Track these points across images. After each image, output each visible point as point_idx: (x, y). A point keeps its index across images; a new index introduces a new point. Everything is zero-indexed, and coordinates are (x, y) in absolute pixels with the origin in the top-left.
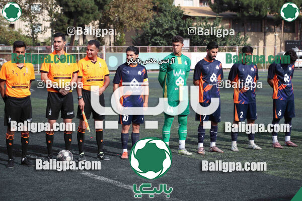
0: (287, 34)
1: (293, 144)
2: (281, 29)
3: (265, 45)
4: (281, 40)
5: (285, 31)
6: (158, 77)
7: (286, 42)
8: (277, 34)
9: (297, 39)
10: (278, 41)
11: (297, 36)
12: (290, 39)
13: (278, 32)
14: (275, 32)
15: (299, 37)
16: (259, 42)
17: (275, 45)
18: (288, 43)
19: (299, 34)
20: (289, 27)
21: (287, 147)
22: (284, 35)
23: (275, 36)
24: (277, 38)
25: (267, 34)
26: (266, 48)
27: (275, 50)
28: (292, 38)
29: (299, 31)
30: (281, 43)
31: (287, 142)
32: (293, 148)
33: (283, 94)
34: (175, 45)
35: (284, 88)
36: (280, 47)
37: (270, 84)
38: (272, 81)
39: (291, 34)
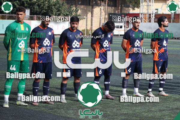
0: (110, 8)
1: (111, 97)
2: (105, 3)
3: (92, 16)
4: (105, 12)
5: (109, 5)
6: (3, 40)
7: (109, 14)
8: (102, 8)
9: (118, 12)
10: (103, 13)
11: (118, 10)
12: (112, 12)
13: (103, 6)
14: (100, 6)
15: (119, 11)
16: (88, 13)
17: (101, 16)
18: (111, 15)
19: (120, 8)
20: (112, 2)
21: (106, 100)
22: (107, 8)
23: (101, 9)
24: (102, 10)
25: (94, 7)
26: (93, 19)
27: (100, 21)
28: (115, 11)
29: (120, 5)
30: (105, 15)
31: (106, 95)
32: (111, 101)
33: (103, 56)
34: (19, 14)
35: (104, 51)
36: (105, 18)
37: (92, 48)
38: (95, 46)
39: (113, 8)
